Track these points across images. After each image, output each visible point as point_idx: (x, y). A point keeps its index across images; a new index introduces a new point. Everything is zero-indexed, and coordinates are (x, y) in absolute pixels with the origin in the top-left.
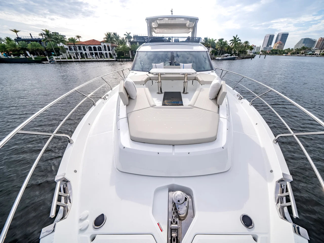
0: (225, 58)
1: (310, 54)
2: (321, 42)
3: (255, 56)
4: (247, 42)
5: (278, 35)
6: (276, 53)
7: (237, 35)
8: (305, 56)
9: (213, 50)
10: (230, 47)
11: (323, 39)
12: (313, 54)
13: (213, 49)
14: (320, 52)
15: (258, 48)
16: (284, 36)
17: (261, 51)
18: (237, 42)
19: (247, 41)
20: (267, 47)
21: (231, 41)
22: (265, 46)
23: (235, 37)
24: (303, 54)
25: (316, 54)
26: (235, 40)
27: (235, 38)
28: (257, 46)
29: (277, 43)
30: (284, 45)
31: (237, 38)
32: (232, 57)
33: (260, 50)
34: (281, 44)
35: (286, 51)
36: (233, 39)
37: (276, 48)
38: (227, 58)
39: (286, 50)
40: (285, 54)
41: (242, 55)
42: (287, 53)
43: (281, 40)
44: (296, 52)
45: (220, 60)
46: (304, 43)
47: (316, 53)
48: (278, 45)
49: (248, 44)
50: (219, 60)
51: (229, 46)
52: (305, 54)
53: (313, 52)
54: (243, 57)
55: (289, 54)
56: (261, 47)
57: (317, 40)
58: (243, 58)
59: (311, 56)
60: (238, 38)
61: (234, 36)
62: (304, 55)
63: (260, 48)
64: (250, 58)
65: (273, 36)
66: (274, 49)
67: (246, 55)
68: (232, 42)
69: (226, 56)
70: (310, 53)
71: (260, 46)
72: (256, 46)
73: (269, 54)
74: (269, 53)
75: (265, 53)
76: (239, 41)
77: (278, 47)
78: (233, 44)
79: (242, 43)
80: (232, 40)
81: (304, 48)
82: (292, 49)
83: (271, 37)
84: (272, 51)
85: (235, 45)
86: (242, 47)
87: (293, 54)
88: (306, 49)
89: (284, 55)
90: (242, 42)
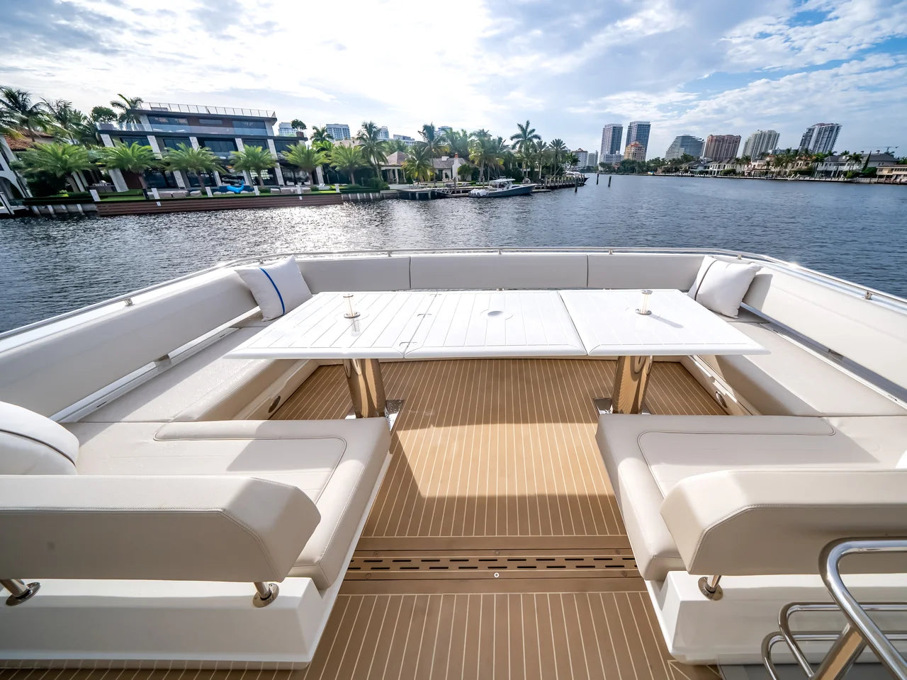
0: (499, 190)
1: (701, 173)
2: (713, 144)
3: (586, 179)
4: (558, 143)
5: (630, 128)
6: (632, 171)
7: (528, 124)
8: (692, 176)
9: (465, 165)
10: (512, 155)
11: (715, 138)
12: (707, 172)
13: (464, 162)
14: (719, 168)
15: (592, 155)
16: (643, 131)
17: (602, 164)
18: (531, 141)
19: (559, 140)
20: (611, 153)
21: (515, 140)
22: (607, 153)
23: (524, 126)
24: (686, 171)
25: (711, 171)
26: (525, 135)
27: (524, 131)
28: (589, 152)
29: (632, 146)
30: (646, 149)
31: (529, 130)
32: (522, 186)
33: (598, 163)
34: (640, 149)
35: (652, 165)
36: (519, 132)
37: (631, 158)
38: (505, 189)
39: (652, 161)
40: (651, 171)
41: (550, 180)
42: (656, 170)
43: (638, 138)
44: (672, 167)
45: (484, 197)
46: (682, 146)
47: (711, 169)
48: (633, 150)
49: (564, 148)
50: (481, 197)
51: (509, 153)
52: (691, 172)
53: (705, 167)
54: (553, 184)
55: (660, 170)
56: (599, 154)
57: (706, 141)
58: (553, 188)
59: (704, 177)
60: (533, 130)
61: (519, 125)
62: (689, 174)
63: (597, 156)
64: (573, 186)
65: (621, 128)
66: (626, 158)
67: (560, 178)
68: (518, 143)
69: (502, 186)
70: (700, 169)
71: (597, 153)
72: (586, 152)
73: (618, 172)
74: (618, 168)
75: (608, 169)
76: (535, 141)
77: (634, 154)
78: (521, 147)
79: (547, 145)
80: (517, 136)
81: (686, 158)
82: (663, 159)
83: (617, 131)
84: (624, 163)
85: (527, 149)
86: (547, 155)
87: (668, 171)
88: (690, 161)
89: (649, 173)
90: (545, 143)
